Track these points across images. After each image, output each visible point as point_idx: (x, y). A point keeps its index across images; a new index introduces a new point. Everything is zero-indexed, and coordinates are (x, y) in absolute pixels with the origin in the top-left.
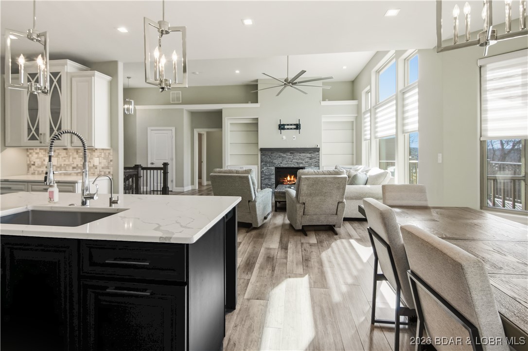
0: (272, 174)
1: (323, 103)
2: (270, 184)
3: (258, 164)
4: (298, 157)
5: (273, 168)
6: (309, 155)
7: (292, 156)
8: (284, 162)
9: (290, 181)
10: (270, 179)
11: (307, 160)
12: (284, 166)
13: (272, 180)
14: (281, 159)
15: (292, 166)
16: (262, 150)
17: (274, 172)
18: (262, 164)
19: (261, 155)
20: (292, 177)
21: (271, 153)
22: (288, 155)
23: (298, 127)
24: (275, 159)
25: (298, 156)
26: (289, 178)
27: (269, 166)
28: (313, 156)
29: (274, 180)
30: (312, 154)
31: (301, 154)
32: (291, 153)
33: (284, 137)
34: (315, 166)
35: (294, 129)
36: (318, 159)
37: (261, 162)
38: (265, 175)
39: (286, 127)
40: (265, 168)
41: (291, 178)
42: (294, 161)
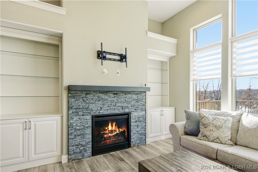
0: (87, 127)
1: (151, 35)
2: (84, 143)
3: (62, 113)
4: (123, 100)
5: (89, 118)
6: (135, 97)
7: (116, 98)
8: (105, 107)
9: (112, 132)
10: (83, 135)
11: (133, 103)
12: (106, 113)
13: (87, 137)
14: (100, 102)
15: (115, 112)
16: (70, 89)
17: (90, 124)
18: (71, 112)
19: (68, 97)
20: (114, 124)
21: (86, 94)
22: (110, 97)
23: (123, 58)
24: (93, 103)
25: (122, 97)
26: (110, 128)
27: (83, 115)
28: (139, 97)
29: (91, 137)
30: (138, 95)
31: (127, 96)
32: (114, 94)
33: (105, 70)
34: (142, 110)
35: (119, 60)
36: (144, 101)
37: (69, 108)
38: (76, 130)
39: (108, 56)
40: (75, 118)
41: (112, 126)
42: (118, 104)
